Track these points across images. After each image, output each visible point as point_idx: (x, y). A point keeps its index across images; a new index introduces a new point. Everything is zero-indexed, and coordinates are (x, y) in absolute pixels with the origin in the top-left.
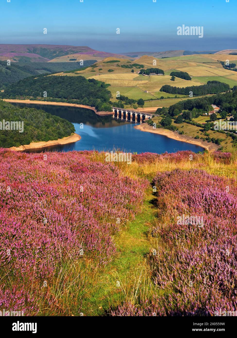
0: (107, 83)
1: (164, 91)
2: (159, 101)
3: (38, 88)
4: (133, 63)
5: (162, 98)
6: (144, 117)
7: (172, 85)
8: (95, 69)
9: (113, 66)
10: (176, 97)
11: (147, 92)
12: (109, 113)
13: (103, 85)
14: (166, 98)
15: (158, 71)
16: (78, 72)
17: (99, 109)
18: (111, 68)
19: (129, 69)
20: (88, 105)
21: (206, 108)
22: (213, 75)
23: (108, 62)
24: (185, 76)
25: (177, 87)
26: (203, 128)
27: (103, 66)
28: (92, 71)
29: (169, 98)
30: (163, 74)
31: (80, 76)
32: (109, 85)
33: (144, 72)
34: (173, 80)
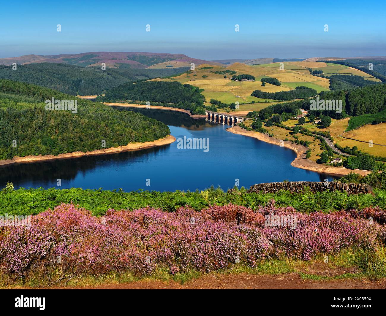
0: (201, 88)
1: (254, 96)
2: (250, 105)
3: (137, 93)
4: (225, 70)
5: (253, 102)
6: (235, 120)
8: (190, 75)
9: (207, 72)
10: (266, 102)
11: (239, 97)
12: (203, 116)
13: (197, 90)
14: (256, 103)
15: (249, 78)
16: (174, 78)
17: (194, 112)
18: (205, 74)
19: (222, 75)
20: (183, 109)
21: (295, 112)
22: (301, 81)
23: (202, 69)
24: (275, 82)
25: (267, 92)
26: (292, 131)
28: (187, 77)
29: (259, 102)
30: (254, 80)
31: (176, 82)
32: (203, 90)
33: (237, 78)
34: (264, 86)
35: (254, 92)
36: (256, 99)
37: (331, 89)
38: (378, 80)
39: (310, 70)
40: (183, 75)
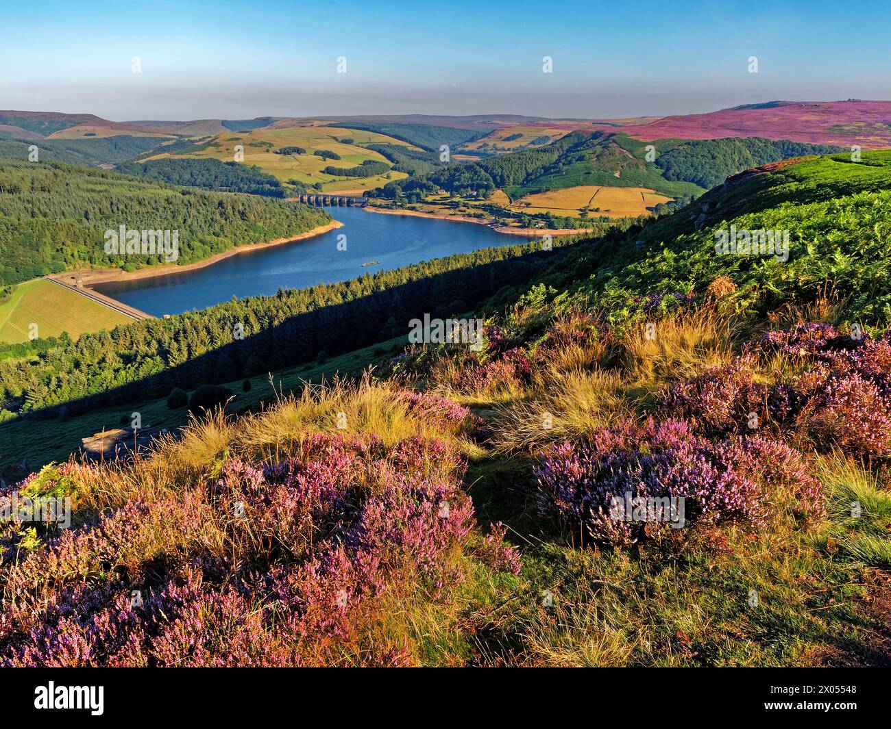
0: (256, 166)
1: (328, 173)
4: (259, 141)
5: (334, 181)
8: (220, 149)
10: (348, 179)
11: (312, 175)
13: (253, 168)
15: (299, 151)
16: (198, 153)
19: (261, 148)
24: (333, 156)
27: (229, 145)
28: (218, 152)
29: (340, 180)
30: (306, 153)
31: (211, 159)
32: (260, 168)
33: (285, 152)
34: (325, 160)
35: (327, 168)
36: (331, 177)
37: (395, 162)
38: (422, 150)
39: (336, 139)
40: (210, 148)
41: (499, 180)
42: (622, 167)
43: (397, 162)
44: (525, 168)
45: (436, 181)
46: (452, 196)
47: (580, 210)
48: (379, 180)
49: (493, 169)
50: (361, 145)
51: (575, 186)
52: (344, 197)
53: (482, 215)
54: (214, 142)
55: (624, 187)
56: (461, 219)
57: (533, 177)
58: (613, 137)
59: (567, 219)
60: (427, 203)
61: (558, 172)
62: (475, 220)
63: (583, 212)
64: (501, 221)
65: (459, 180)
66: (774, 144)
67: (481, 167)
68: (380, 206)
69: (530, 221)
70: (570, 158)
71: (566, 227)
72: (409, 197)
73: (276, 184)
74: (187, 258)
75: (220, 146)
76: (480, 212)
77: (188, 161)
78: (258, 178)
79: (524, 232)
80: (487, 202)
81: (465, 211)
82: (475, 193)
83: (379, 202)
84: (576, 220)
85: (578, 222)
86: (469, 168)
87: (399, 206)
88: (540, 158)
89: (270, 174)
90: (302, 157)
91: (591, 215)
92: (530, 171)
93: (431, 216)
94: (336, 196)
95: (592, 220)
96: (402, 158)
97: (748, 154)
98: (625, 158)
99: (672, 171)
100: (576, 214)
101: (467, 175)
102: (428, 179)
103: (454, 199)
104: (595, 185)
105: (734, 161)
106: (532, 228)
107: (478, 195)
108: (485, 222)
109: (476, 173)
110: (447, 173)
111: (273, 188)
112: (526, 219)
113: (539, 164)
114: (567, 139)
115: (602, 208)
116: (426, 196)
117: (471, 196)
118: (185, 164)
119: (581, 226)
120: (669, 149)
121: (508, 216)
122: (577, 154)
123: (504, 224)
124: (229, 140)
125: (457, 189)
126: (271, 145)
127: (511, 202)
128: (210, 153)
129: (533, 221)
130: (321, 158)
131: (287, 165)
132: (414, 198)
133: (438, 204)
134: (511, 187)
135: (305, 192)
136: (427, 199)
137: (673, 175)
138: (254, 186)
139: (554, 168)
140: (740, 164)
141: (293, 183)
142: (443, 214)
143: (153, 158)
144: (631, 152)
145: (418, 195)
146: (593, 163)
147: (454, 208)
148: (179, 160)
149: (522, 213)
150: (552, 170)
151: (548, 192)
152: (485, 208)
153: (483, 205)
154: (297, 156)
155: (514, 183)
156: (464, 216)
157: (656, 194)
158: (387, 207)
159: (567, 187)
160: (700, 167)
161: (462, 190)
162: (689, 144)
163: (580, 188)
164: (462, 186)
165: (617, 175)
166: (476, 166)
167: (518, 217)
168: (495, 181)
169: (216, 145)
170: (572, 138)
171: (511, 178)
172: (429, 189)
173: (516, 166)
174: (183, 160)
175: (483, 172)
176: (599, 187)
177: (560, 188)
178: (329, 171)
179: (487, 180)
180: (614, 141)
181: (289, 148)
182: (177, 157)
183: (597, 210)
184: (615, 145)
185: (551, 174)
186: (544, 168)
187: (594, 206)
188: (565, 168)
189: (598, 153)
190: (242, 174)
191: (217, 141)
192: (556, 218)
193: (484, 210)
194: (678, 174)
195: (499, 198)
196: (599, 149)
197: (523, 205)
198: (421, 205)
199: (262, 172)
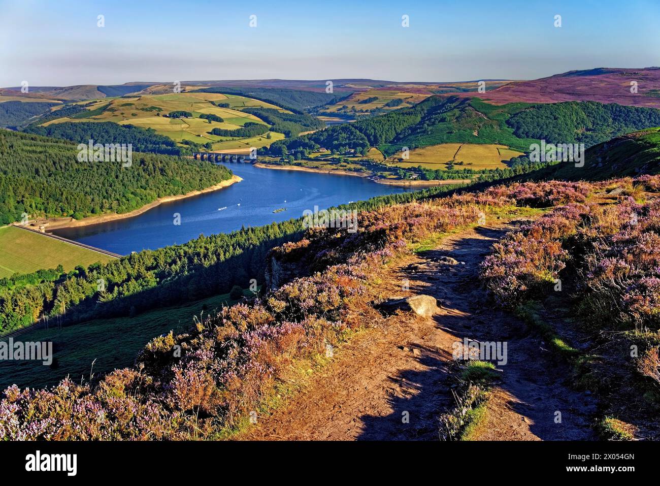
0: (152, 128)
1: (215, 134)
4: (149, 106)
5: (221, 141)
7: (222, 128)
8: (116, 113)
9: (132, 109)
10: (233, 140)
11: (201, 136)
13: (149, 130)
14: (224, 141)
15: (186, 115)
16: (96, 117)
18: (134, 111)
19: (152, 112)
24: (219, 120)
25: (229, 129)
27: (123, 110)
28: (114, 116)
29: (227, 140)
30: (192, 116)
31: (109, 122)
32: (155, 130)
33: (174, 115)
34: (210, 123)
35: (214, 130)
36: (218, 138)
37: (271, 124)
38: (291, 113)
39: (213, 103)
40: (106, 113)
41: (372, 139)
42: (479, 127)
43: (273, 124)
44: (395, 129)
45: (317, 141)
46: (333, 153)
47: (447, 164)
48: (260, 140)
49: (366, 130)
50: (236, 108)
51: (440, 144)
52: (235, 155)
53: (361, 169)
54: (109, 107)
55: (482, 144)
56: (343, 173)
57: (401, 136)
58: (468, 102)
59: (437, 171)
60: (310, 159)
61: (424, 132)
62: (355, 174)
63: (450, 165)
64: (379, 174)
65: (337, 139)
66: (605, 106)
67: (356, 128)
68: (269, 163)
69: (405, 174)
70: (433, 120)
71: (436, 178)
72: (295, 155)
73: (172, 144)
74: (124, 208)
75: (116, 111)
76: (359, 167)
77: (88, 124)
78: (154, 139)
79: (401, 183)
80: (365, 158)
81: (345, 166)
82: (353, 151)
83: (267, 159)
84: (444, 172)
85: (446, 174)
86: (345, 129)
87: (286, 162)
88: (406, 120)
89: (165, 135)
90: (189, 120)
91: (456, 168)
92: (399, 131)
93: (317, 171)
94: (227, 154)
95: (457, 172)
96: (276, 120)
97: (583, 115)
98: (481, 120)
99: (521, 130)
100: (443, 168)
101: (344, 135)
102: (309, 139)
103: (335, 156)
104: (458, 143)
105: (572, 121)
106: (407, 180)
107: (355, 153)
108: (365, 175)
109: (352, 133)
110: (325, 134)
111: (169, 148)
112: (402, 173)
113: (406, 125)
114: (426, 103)
115: (465, 162)
116: (309, 153)
117: (349, 153)
118: (86, 127)
119: (449, 177)
120: (518, 112)
121: (385, 169)
122: (439, 117)
123: (382, 177)
124: (123, 105)
125: (337, 147)
126: (160, 110)
127: (385, 159)
128: (106, 117)
129: (408, 174)
130: (207, 121)
131: (178, 128)
132: (299, 155)
133: (321, 160)
134: (384, 145)
135: (198, 150)
136: (310, 156)
137: (523, 133)
138: (150, 146)
139: (420, 128)
140: (578, 124)
141: (186, 143)
142: (327, 169)
143: (55, 121)
144: (486, 114)
145: (302, 153)
146: (454, 124)
147: (336, 164)
148: (79, 123)
149: (396, 167)
150: (419, 130)
151: (417, 149)
152: (363, 163)
153: (361, 161)
154: (185, 119)
155: (386, 142)
156: (345, 170)
157: (509, 149)
158: (276, 164)
159: (433, 144)
160: (545, 127)
161: (341, 148)
162: (534, 107)
163: (444, 145)
164: (340, 145)
165: (475, 134)
166: (351, 127)
167: (394, 170)
168: (369, 140)
169: (112, 110)
170: (430, 102)
171: (384, 137)
172: (311, 147)
173: (386, 127)
174: (84, 124)
175: (358, 132)
176: (460, 145)
177: (427, 145)
178: (216, 132)
179: (362, 139)
180: (470, 105)
181: (178, 112)
182: (77, 121)
183: (461, 164)
184: (471, 108)
185: (418, 133)
186: (410, 128)
187: (458, 160)
188: (430, 128)
189: (457, 115)
190: (138, 136)
191: (112, 106)
192: (427, 171)
193: (363, 165)
194: (527, 133)
195: (375, 154)
196: (457, 112)
197: (396, 160)
198: (306, 161)
199: (156, 133)
